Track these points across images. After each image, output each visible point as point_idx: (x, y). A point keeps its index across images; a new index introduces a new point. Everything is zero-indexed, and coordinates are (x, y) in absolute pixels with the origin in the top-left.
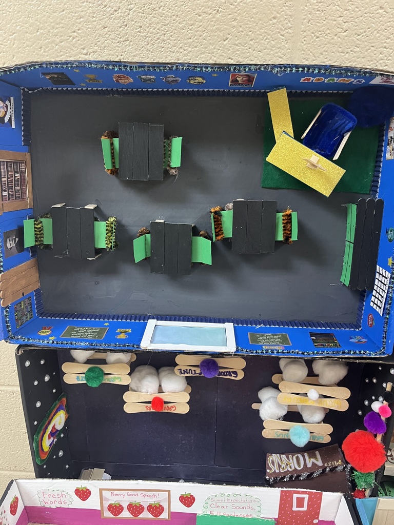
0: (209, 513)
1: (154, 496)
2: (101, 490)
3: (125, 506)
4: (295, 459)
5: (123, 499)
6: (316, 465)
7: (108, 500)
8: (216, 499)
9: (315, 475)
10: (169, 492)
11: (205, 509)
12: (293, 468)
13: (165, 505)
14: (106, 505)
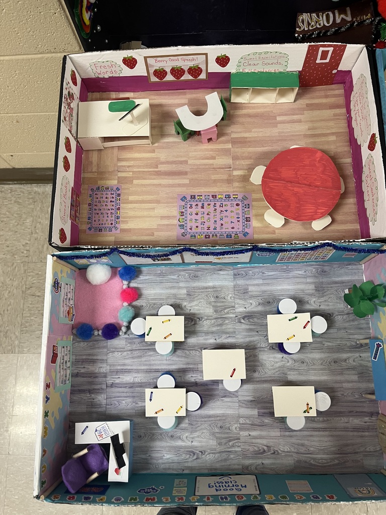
0: (241, 71)
1: (193, 59)
2: (145, 58)
3: (168, 70)
4: (325, 17)
5: (167, 65)
6: (345, 20)
7: (152, 66)
8: (248, 58)
9: (343, 29)
10: (206, 54)
11: (238, 68)
12: (322, 25)
13: (203, 67)
14: (152, 71)
